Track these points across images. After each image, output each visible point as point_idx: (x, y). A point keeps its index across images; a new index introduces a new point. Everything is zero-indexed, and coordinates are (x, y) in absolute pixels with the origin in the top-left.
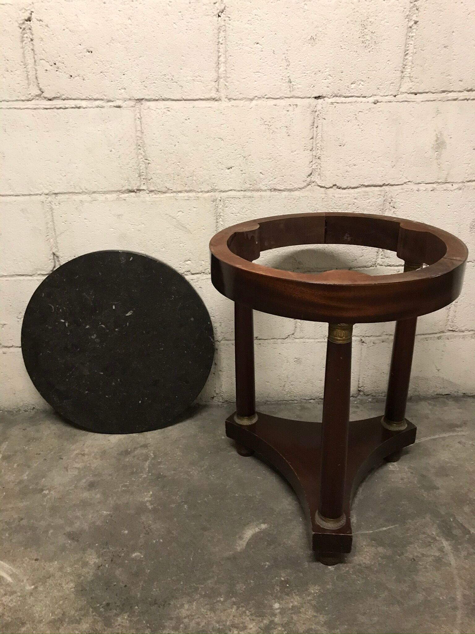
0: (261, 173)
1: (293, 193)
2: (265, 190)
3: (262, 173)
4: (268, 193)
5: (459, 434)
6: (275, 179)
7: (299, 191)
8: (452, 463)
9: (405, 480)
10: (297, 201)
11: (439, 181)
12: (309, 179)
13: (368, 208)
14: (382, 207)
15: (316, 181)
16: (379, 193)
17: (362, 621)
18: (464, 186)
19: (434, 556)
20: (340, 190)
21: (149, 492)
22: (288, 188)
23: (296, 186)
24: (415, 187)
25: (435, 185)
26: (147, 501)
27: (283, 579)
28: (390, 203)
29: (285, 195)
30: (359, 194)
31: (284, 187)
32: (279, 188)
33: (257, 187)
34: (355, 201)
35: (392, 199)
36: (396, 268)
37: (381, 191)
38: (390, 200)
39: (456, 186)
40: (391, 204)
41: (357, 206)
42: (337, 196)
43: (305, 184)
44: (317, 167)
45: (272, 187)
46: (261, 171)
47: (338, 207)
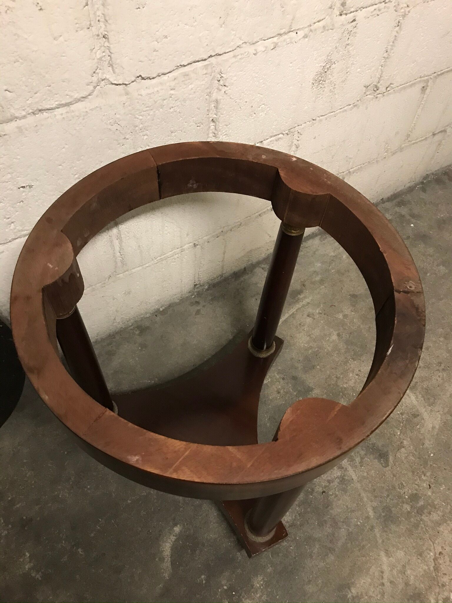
0: (6, 90)
1: (73, 107)
2: (24, 117)
3: (10, 89)
4: (31, 119)
5: (304, 302)
6: (36, 93)
7: (82, 101)
8: (311, 348)
10: (83, 119)
11: (282, 31)
12: (95, 79)
13: (191, 96)
14: (208, 90)
15: (108, 77)
16: (205, 72)
17: (311, 591)
18: (311, 31)
19: (338, 477)
20: (148, 81)
21: (25, 555)
22: (63, 102)
23: (77, 95)
24: (251, 50)
25: (275, 40)
26: (30, 569)
27: (225, 587)
28: (219, 81)
29: (62, 114)
30: (176, 81)
31: (57, 103)
32: (48, 107)
33: (8, 115)
34: (172, 92)
35: (223, 75)
37: (206, 67)
38: (219, 76)
39: (301, 33)
40: (221, 82)
41: (176, 99)
42: (143, 92)
43: (91, 88)
44: (104, 54)
45: (35, 109)
46: (5, 87)
47: (148, 108)
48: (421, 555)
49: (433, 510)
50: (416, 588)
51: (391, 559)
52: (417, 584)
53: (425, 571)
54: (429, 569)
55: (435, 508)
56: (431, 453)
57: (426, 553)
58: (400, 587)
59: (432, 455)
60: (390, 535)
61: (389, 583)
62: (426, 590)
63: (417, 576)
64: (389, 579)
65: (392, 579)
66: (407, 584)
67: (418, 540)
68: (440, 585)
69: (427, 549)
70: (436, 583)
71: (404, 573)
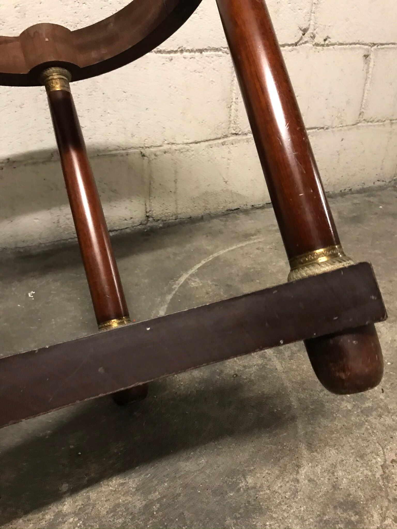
5: (256, 241)
8: (254, 268)
9: (211, 293)
17: (187, 469)
19: (258, 365)
36: (168, 55)
48: (362, 457)
49: (386, 414)
50: (349, 495)
51: (315, 454)
52: (352, 490)
53: (366, 476)
54: (374, 475)
55: (389, 412)
56: (388, 361)
57: (369, 456)
58: (324, 489)
59: (389, 364)
60: (318, 429)
61: (307, 481)
62: (367, 500)
63: (352, 480)
64: (307, 476)
65: (312, 477)
66: (335, 487)
67: (360, 441)
68: (390, 498)
69: (372, 452)
70: (383, 494)
71: (333, 473)
